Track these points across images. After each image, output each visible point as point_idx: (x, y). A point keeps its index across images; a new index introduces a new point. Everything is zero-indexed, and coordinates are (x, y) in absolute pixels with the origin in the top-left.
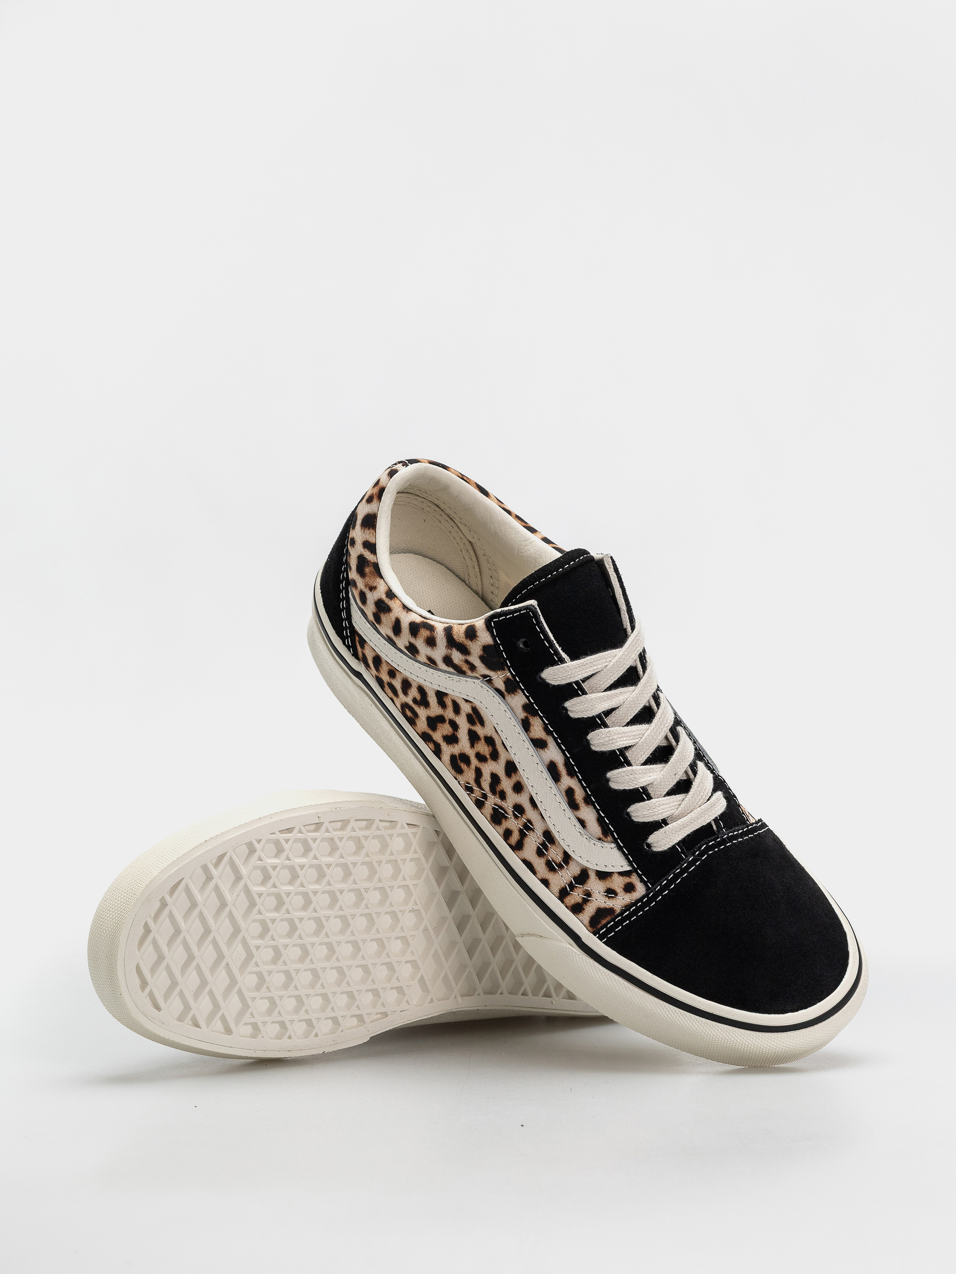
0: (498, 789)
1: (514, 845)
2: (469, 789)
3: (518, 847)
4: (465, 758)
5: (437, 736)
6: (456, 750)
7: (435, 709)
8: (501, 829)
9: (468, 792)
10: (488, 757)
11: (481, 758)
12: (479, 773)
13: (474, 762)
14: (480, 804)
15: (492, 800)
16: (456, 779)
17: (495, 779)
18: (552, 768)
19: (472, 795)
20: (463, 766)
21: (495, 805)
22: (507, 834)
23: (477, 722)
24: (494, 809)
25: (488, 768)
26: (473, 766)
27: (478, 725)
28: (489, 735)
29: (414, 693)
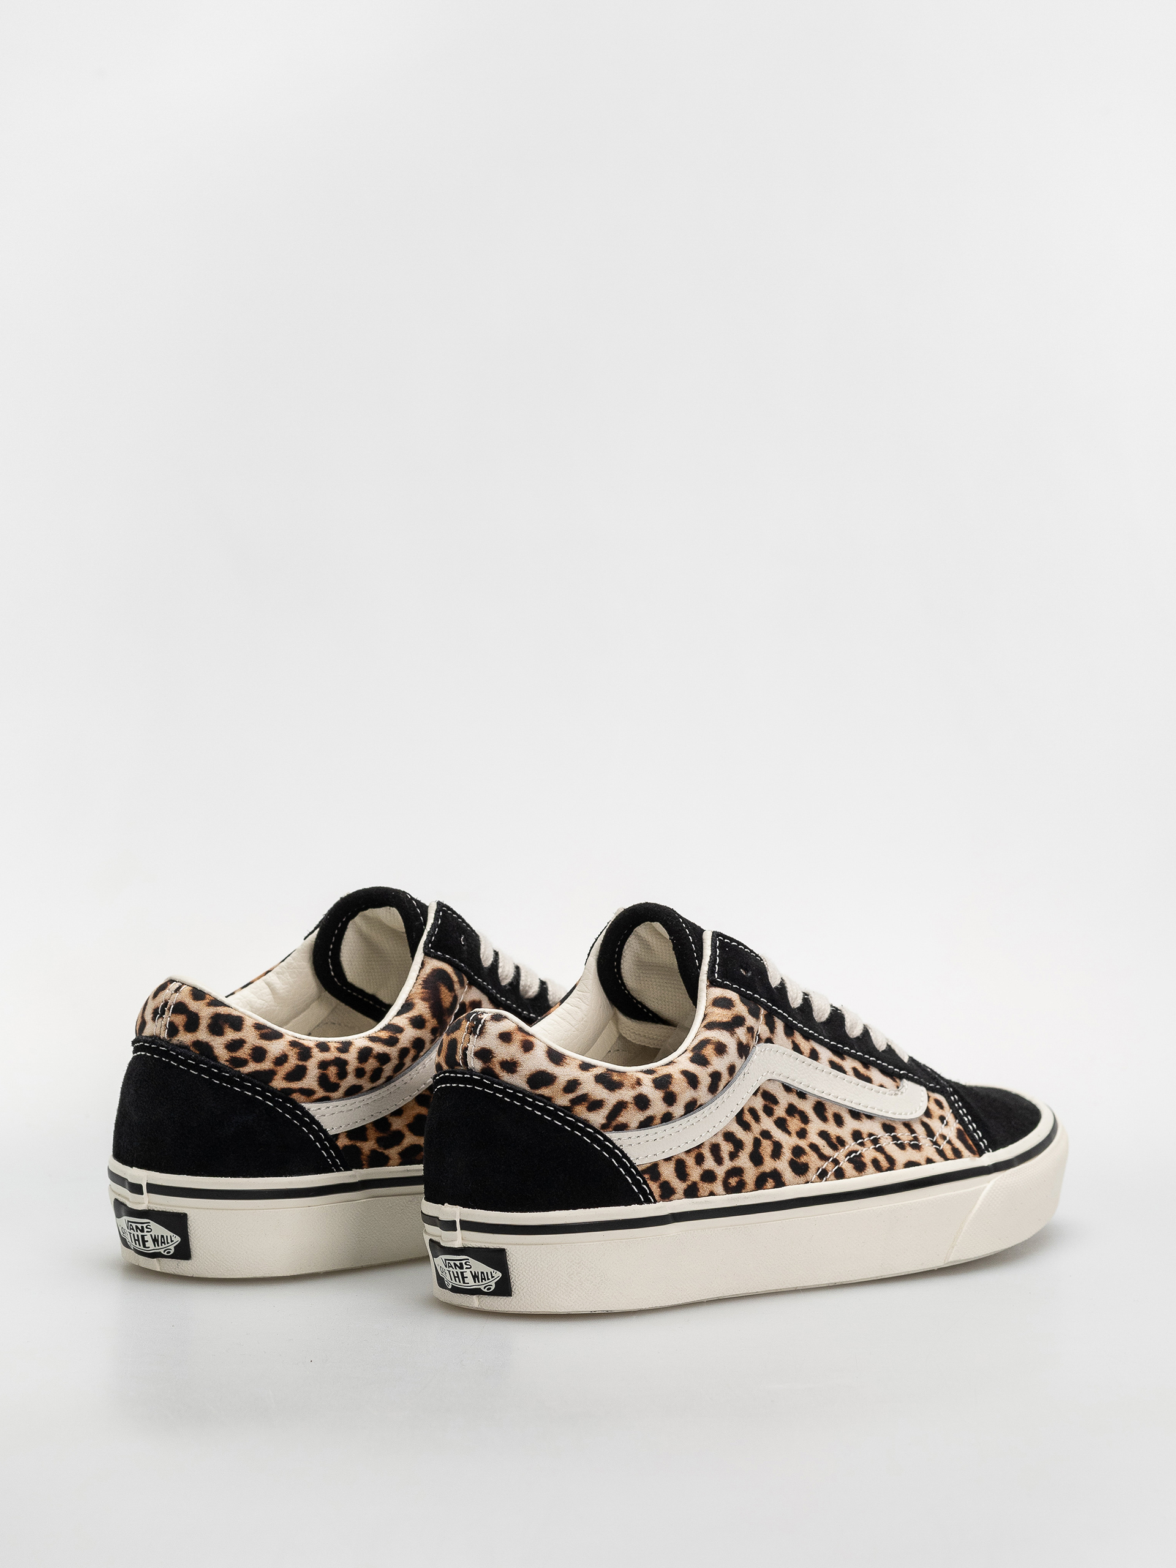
0: (834, 1141)
1: (888, 1166)
2: (823, 1175)
3: (892, 1164)
4: (798, 1151)
5: (769, 1165)
6: (787, 1154)
7: (747, 1138)
8: (870, 1168)
9: (825, 1179)
10: (803, 1126)
11: (802, 1134)
12: (814, 1147)
13: (803, 1144)
14: (840, 1174)
15: (841, 1155)
16: (807, 1182)
17: (824, 1135)
18: (834, 1065)
19: (828, 1176)
20: (803, 1159)
21: (846, 1157)
22: (878, 1167)
23: (772, 1106)
24: (850, 1161)
25: (813, 1137)
26: (808, 1149)
27: (775, 1107)
28: (787, 1106)
29: (726, 1148)
